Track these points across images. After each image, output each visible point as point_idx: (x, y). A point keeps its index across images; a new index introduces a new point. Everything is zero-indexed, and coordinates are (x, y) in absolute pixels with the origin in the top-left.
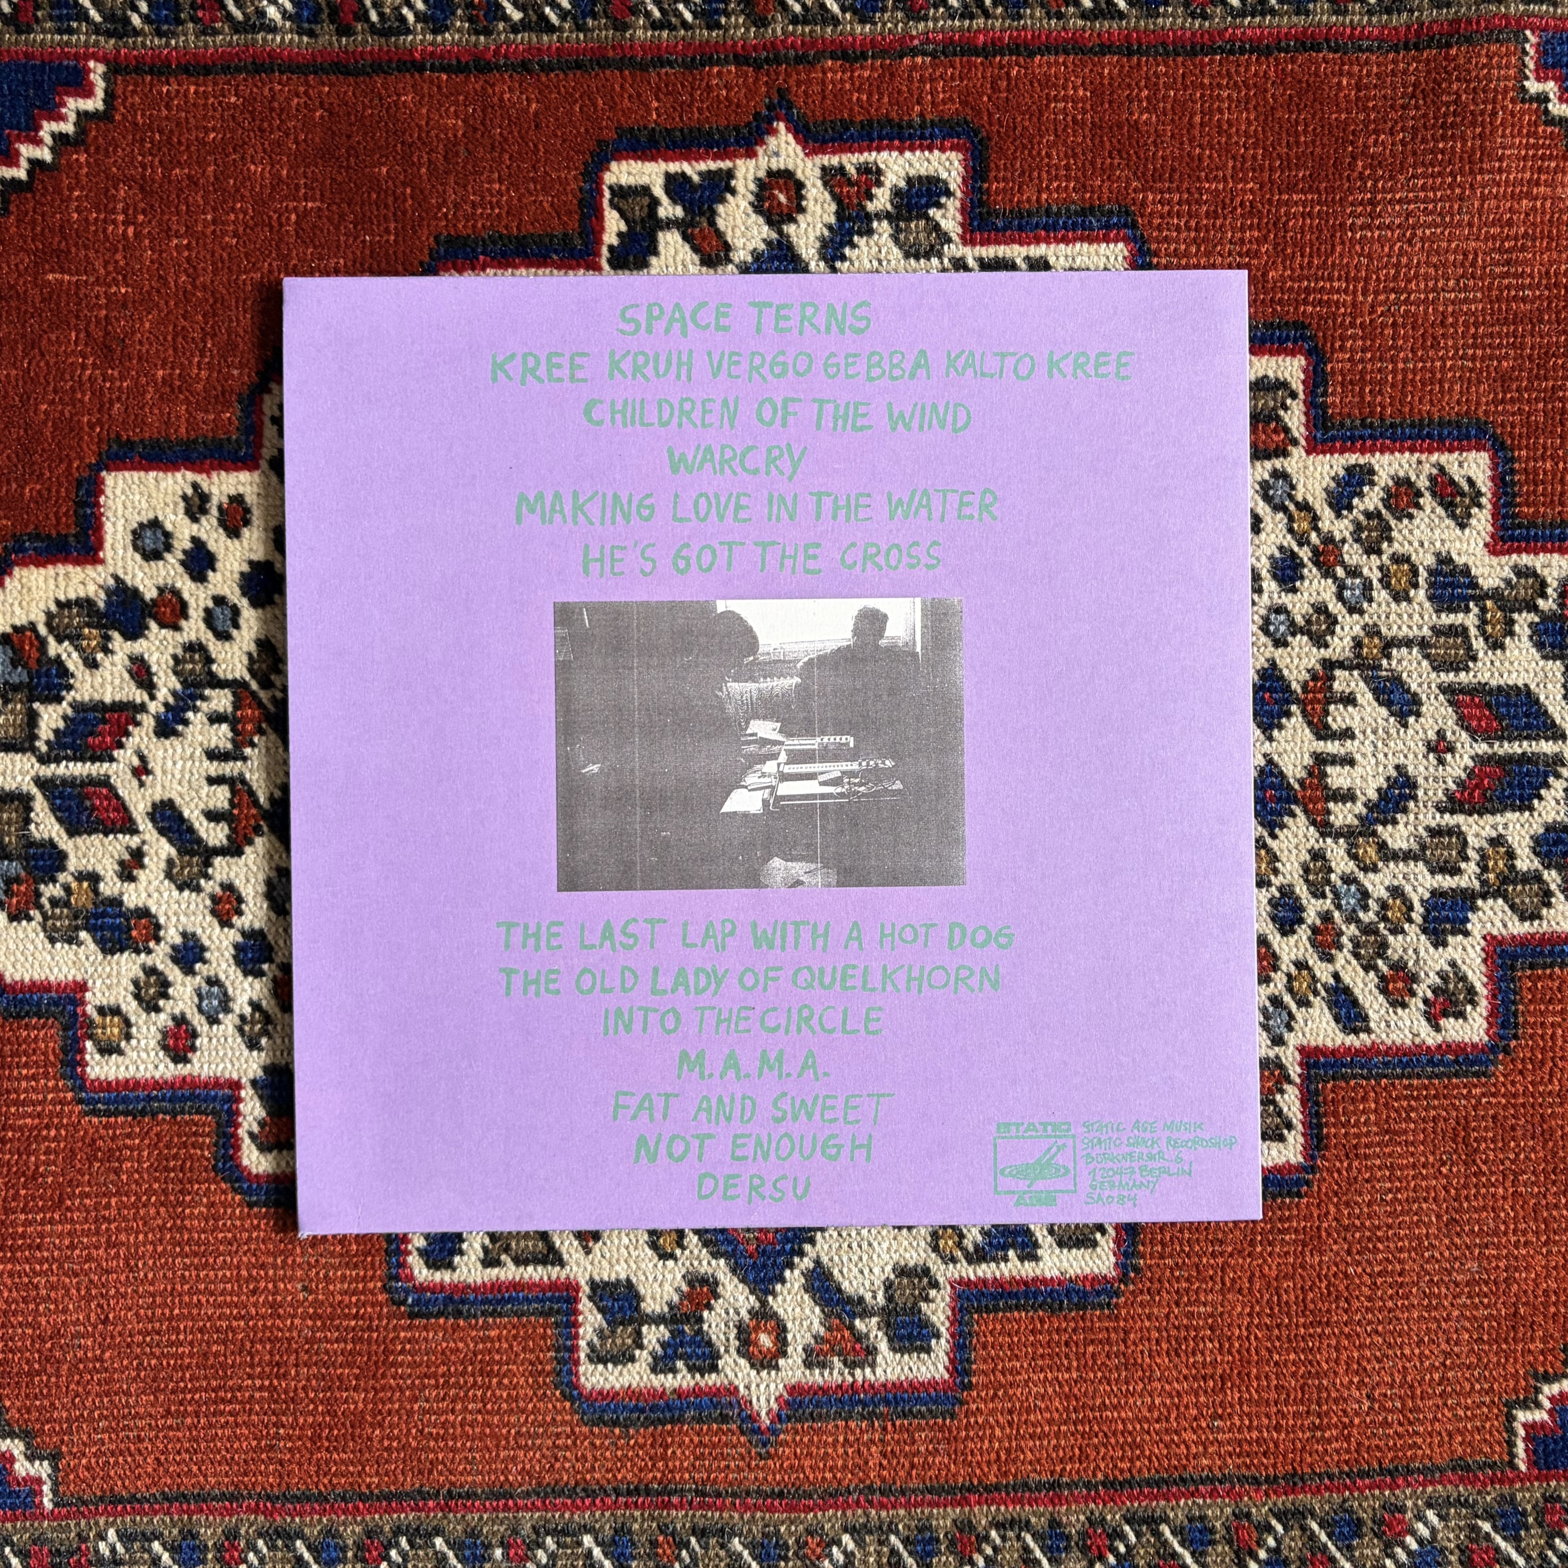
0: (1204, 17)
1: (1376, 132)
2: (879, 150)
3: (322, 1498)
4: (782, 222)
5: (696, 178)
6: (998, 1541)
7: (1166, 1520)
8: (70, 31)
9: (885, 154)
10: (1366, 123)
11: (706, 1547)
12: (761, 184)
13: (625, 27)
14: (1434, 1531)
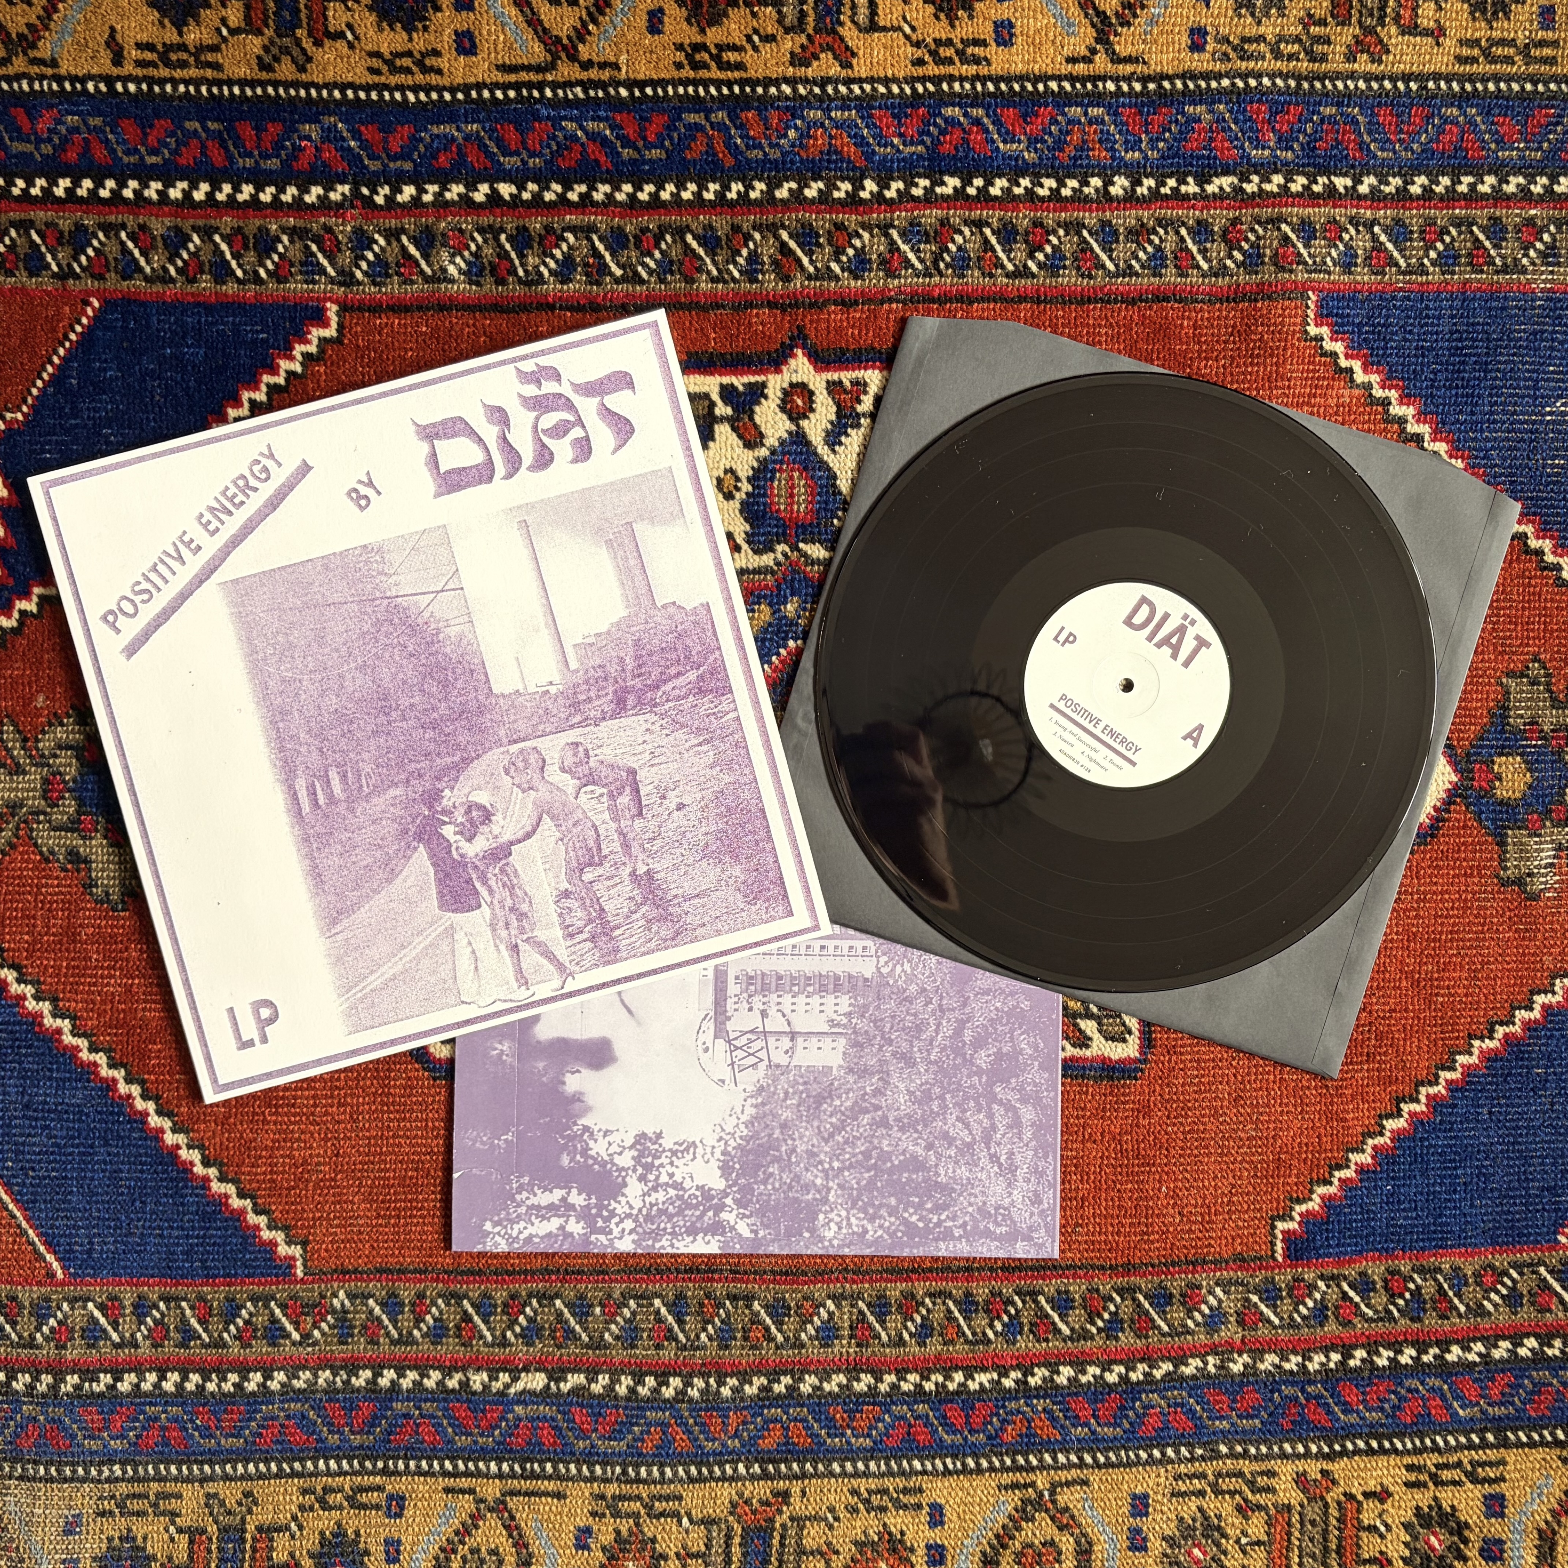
0: (1090, 277)
1: (1207, 359)
2: (866, 369)
3: (480, 1272)
4: (799, 418)
5: (741, 388)
6: (930, 1305)
7: (1043, 1294)
8: (314, 282)
9: (870, 372)
10: (1199, 352)
11: (736, 1308)
12: (785, 392)
13: (693, 281)
14: (1220, 1301)
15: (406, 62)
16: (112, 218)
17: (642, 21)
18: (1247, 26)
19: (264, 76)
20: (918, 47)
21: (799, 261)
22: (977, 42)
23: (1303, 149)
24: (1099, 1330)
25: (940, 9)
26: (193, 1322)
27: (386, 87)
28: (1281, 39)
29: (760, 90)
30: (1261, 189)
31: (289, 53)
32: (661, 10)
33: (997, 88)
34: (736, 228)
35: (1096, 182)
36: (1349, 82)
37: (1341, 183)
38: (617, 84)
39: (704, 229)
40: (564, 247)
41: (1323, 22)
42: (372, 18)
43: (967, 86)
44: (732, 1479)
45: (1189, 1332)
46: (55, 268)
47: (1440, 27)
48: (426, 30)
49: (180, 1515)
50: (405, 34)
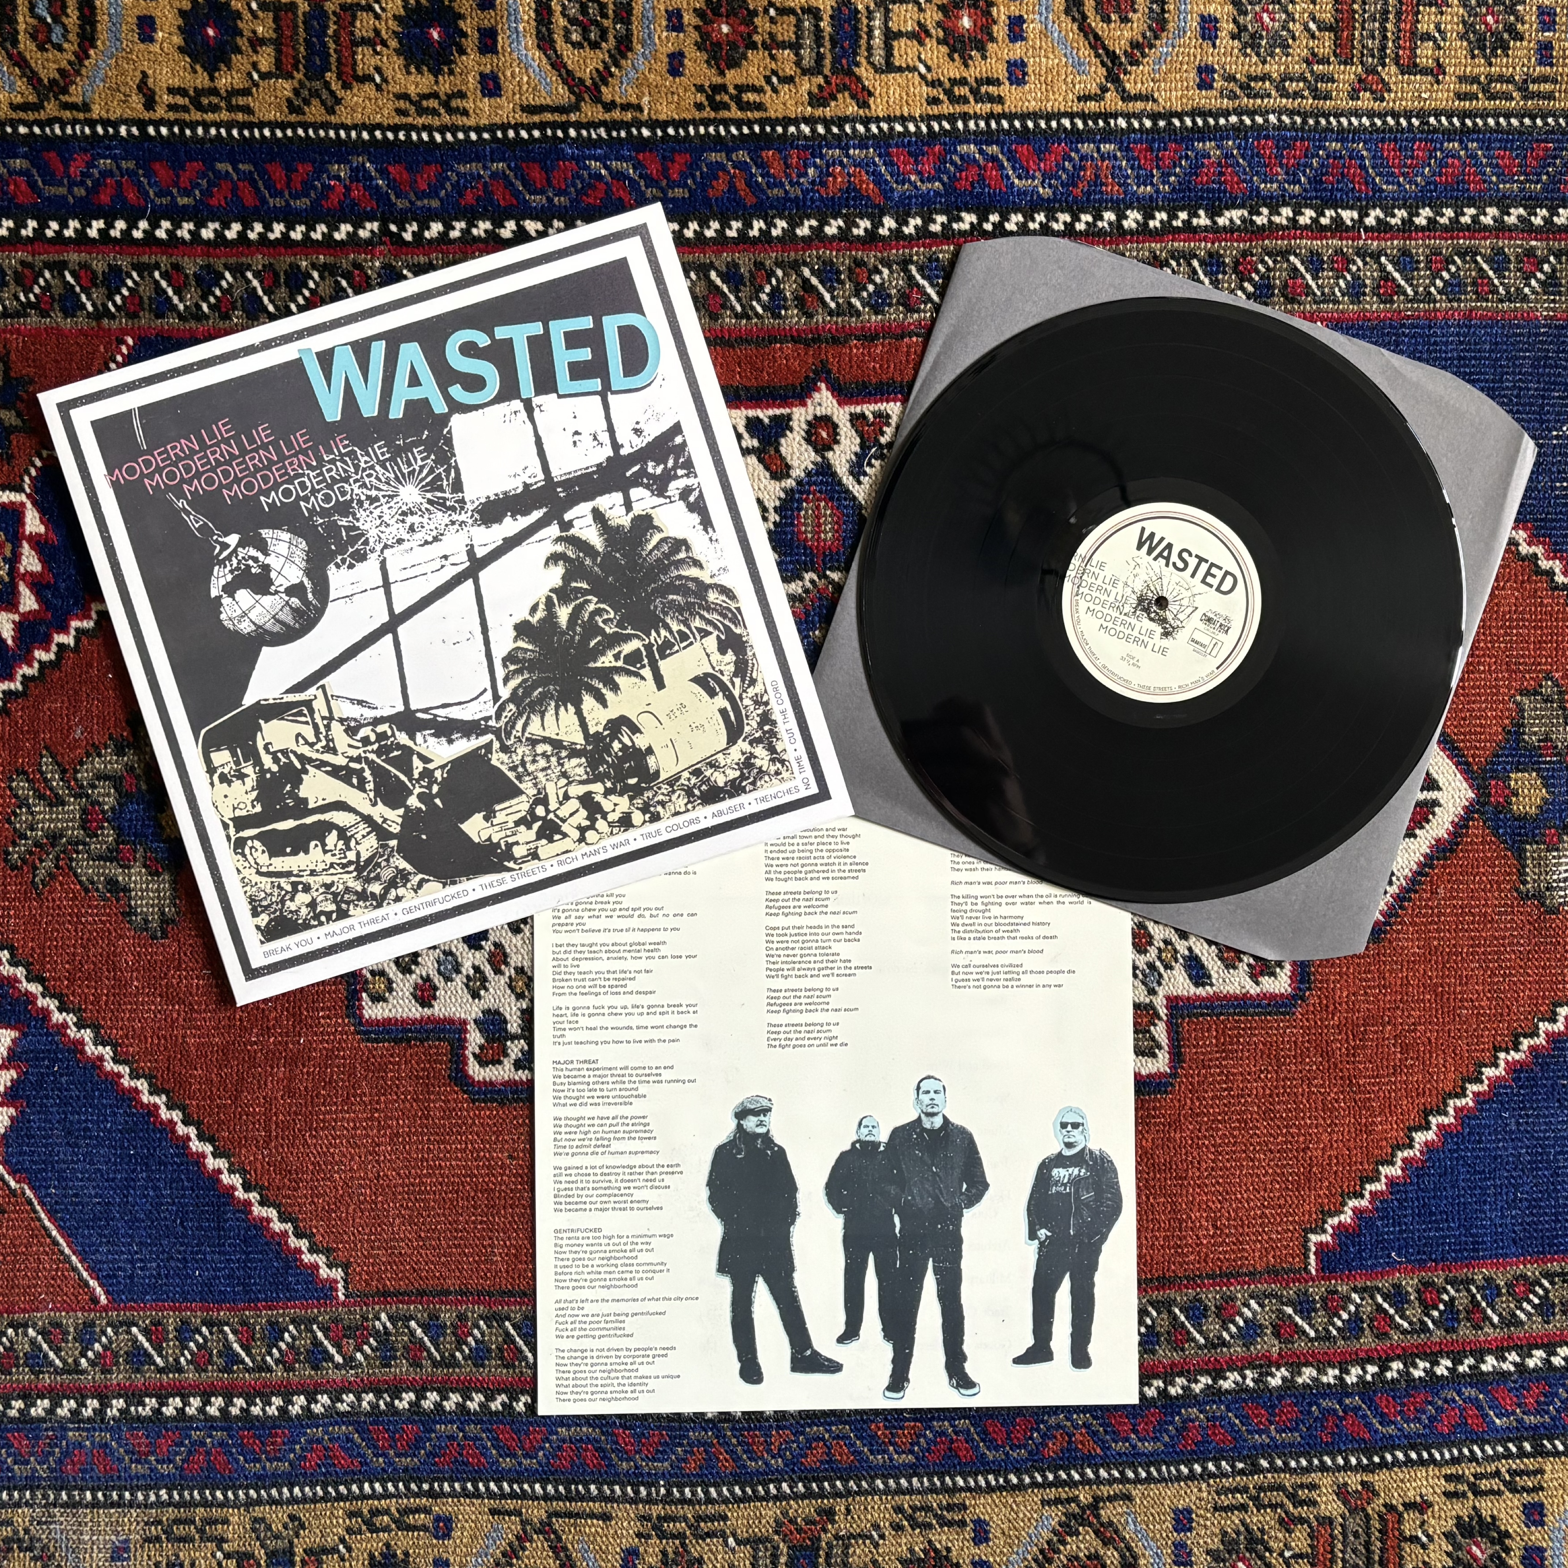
2: (887, 401)
4: (824, 449)
5: (766, 421)
9: (891, 404)
12: (810, 424)
13: (717, 317)
14: (1254, 1313)
15: (433, 103)
16: (145, 259)
17: (662, 66)
18: (1252, 65)
19: (293, 118)
20: (933, 87)
21: (820, 297)
22: (990, 81)
23: (1310, 183)
25: (953, 49)
26: (236, 1347)
27: (413, 127)
28: (1287, 77)
29: (780, 129)
30: (1270, 222)
31: (319, 96)
32: (681, 54)
33: (1012, 125)
34: (759, 265)
35: (1109, 216)
36: (1353, 119)
37: (1348, 215)
38: (639, 124)
39: (727, 266)
41: (1325, 61)
42: (399, 62)
43: (982, 124)
44: (776, 1498)
45: (1224, 1344)
46: (90, 308)
47: (1439, 65)
48: (451, 72)
49: (227, 1541)
50: (431, 77)
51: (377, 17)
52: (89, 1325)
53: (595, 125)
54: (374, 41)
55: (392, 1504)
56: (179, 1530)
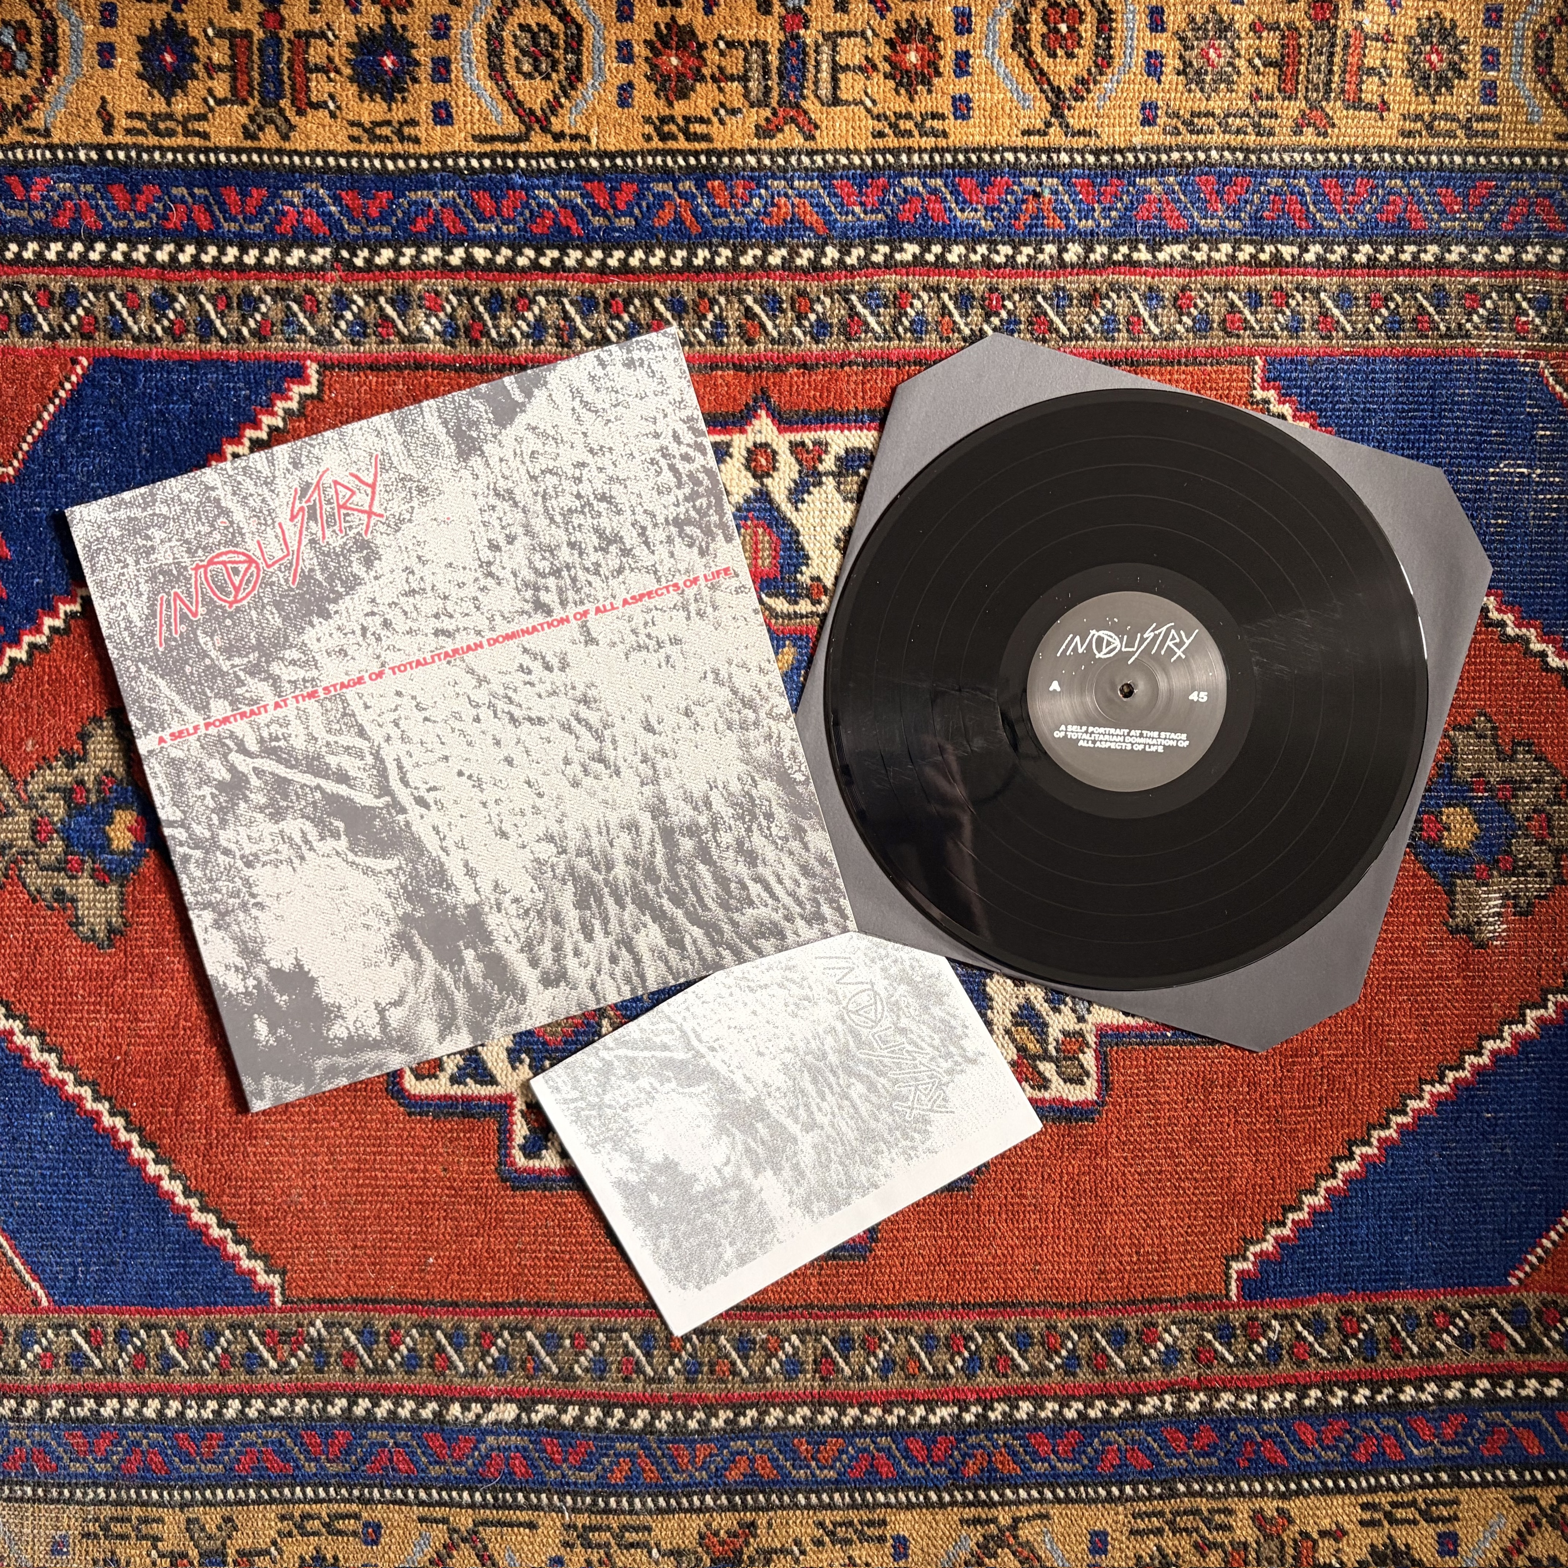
0: (1045, 341)
2: (827, 430)
3: (454, 1304)
4: (763, 477)
6: (893, 1341)
7: (1001, 1329)
8: (295, 341)
9: (831, 433)
11: (702, 1343)
12: (749, 451)
14: (1176, 1339)
15: (385, 131)
16: (102, 280)
17: (612, 97)
18: (1196, 101)
19: (249, 143)
20: (879, 120)
21: (762, 326)
22: (934, 116)
23: (1250, 218)
24: (1057, 1367)
25: (900, 84)
26: (173, 1350)
27: (366, 155)
28: (1229, 113)
30: (1209, 257)
31: (273, 122)
32: (630, 84)
33: (955, 159)
34: (702, 294)
35: (1051, 249)
36: (1296, 155)
37: (1288, 251)
38: (587, 154)
39: (672, 294)
40: (536, 310)
41: (1270, 98)
42: (353, 89)
43: (926, 157)
44: (700, 1510)
45: (1145, 1369)
46: (46, 328)
47: (1384, 102)
48: (404, 100)
49: (161, 1540)
50: (385, 105)
51: (331, 44)
52: (29, 1327)
53: (544, 155)
54: (327, 69)
55: (323, 1510)
56: (116, 1528)
